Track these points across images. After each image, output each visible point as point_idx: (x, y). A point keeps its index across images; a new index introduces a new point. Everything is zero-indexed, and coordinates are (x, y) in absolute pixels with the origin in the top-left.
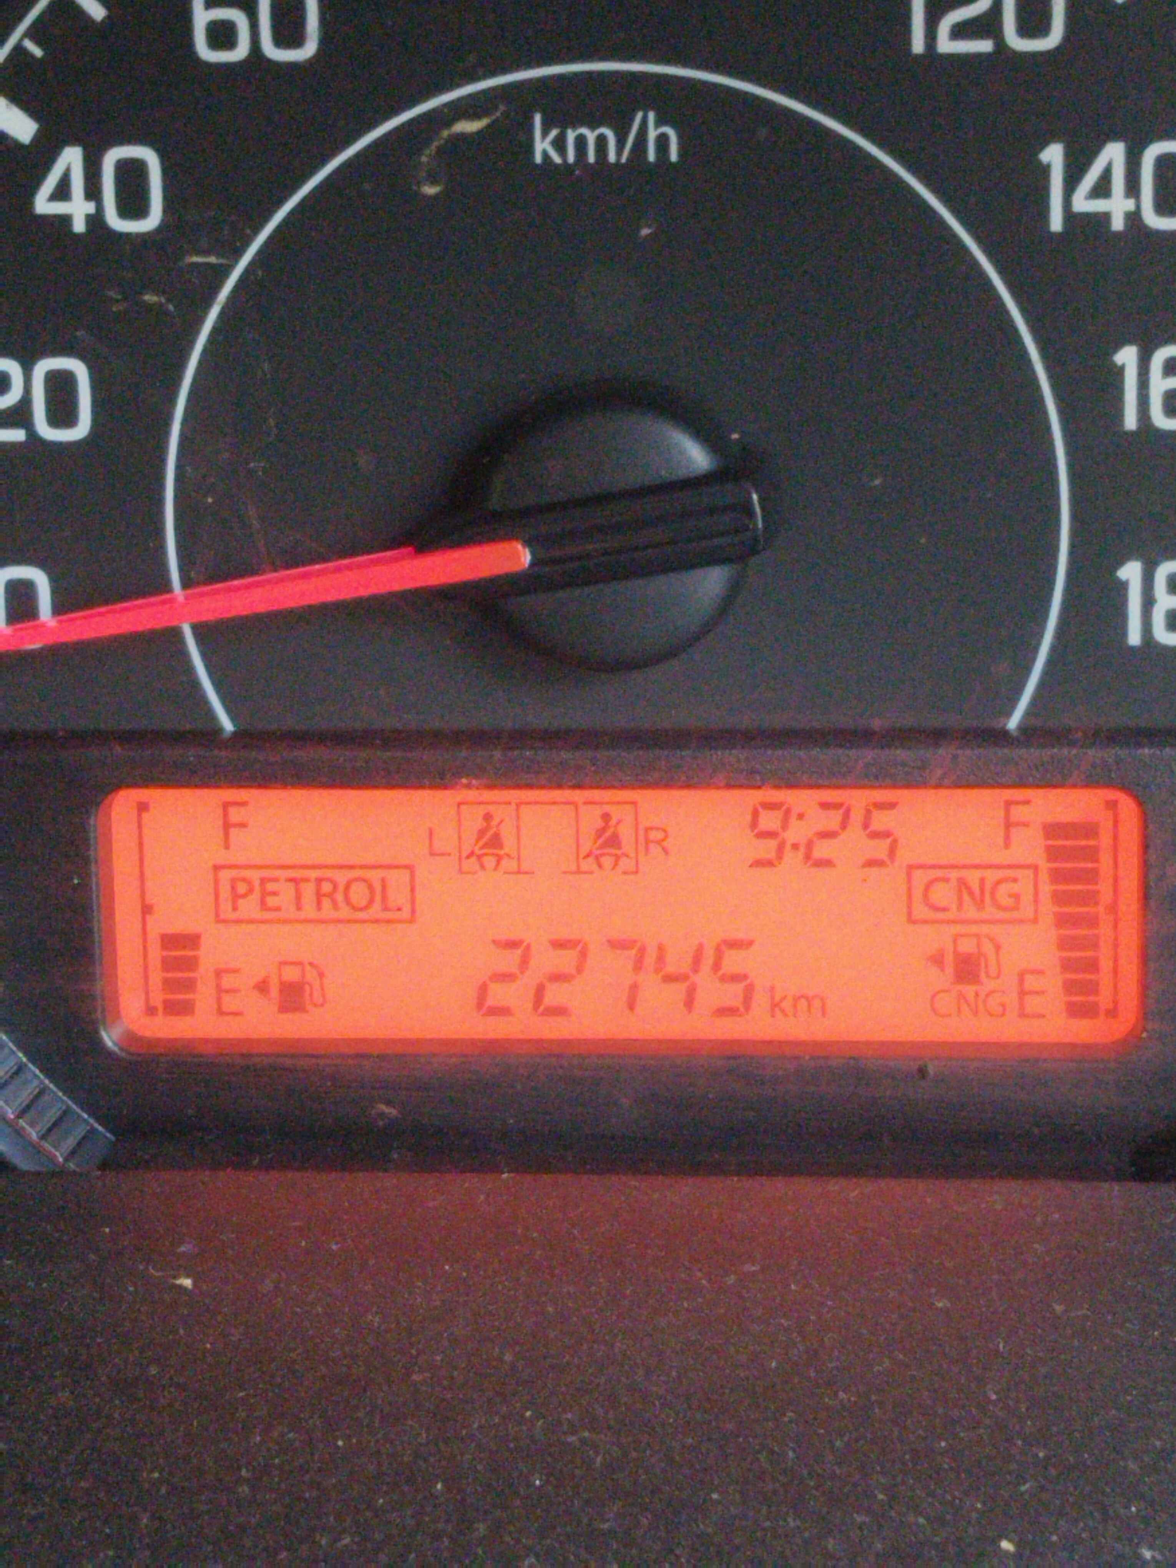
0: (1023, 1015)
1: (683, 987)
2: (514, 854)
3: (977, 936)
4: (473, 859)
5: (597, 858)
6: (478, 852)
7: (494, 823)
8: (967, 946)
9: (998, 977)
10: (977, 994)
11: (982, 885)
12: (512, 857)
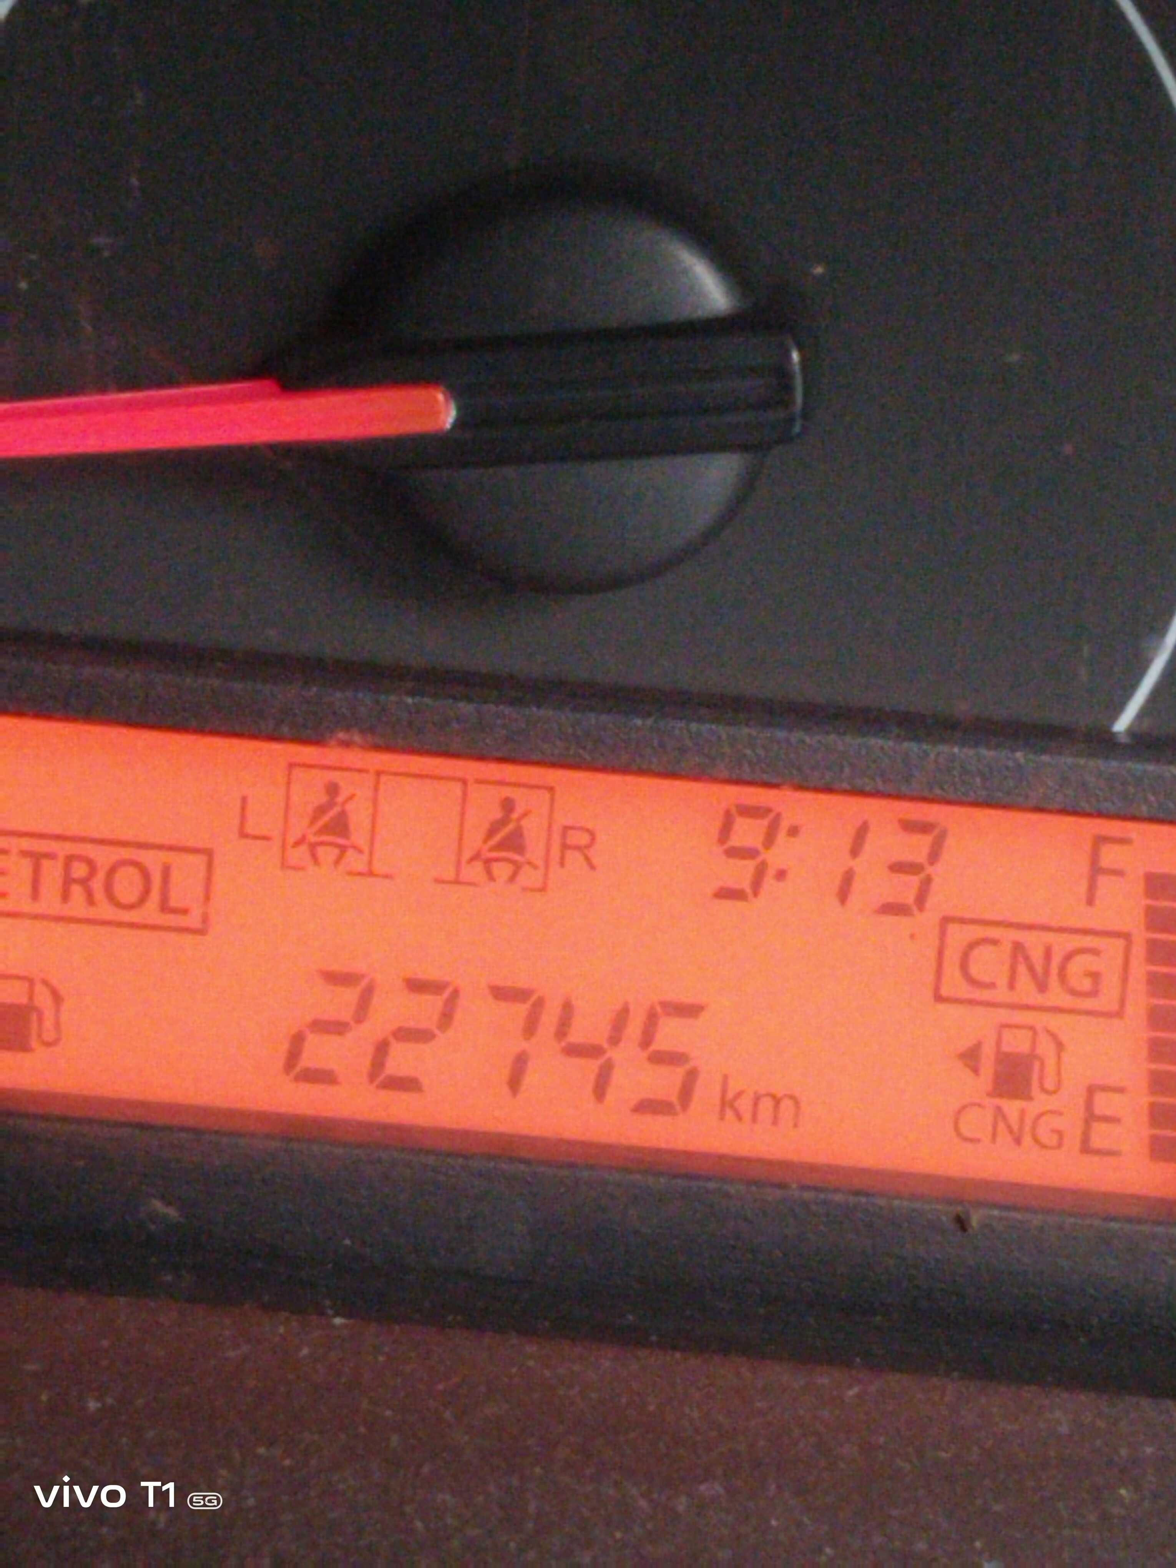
0: (1086, 1149)
1: (592, 1066)
2: (364, 845)
3: (1032, 1028)
4: (304, 848)
5: (488, 862)
6: (313, 839)
7: (340, 799)
8: (1016, 1043)
9: (1055, 1091)
10: (1023, 1113)
11: (1048, 954)
12: (361, 851)
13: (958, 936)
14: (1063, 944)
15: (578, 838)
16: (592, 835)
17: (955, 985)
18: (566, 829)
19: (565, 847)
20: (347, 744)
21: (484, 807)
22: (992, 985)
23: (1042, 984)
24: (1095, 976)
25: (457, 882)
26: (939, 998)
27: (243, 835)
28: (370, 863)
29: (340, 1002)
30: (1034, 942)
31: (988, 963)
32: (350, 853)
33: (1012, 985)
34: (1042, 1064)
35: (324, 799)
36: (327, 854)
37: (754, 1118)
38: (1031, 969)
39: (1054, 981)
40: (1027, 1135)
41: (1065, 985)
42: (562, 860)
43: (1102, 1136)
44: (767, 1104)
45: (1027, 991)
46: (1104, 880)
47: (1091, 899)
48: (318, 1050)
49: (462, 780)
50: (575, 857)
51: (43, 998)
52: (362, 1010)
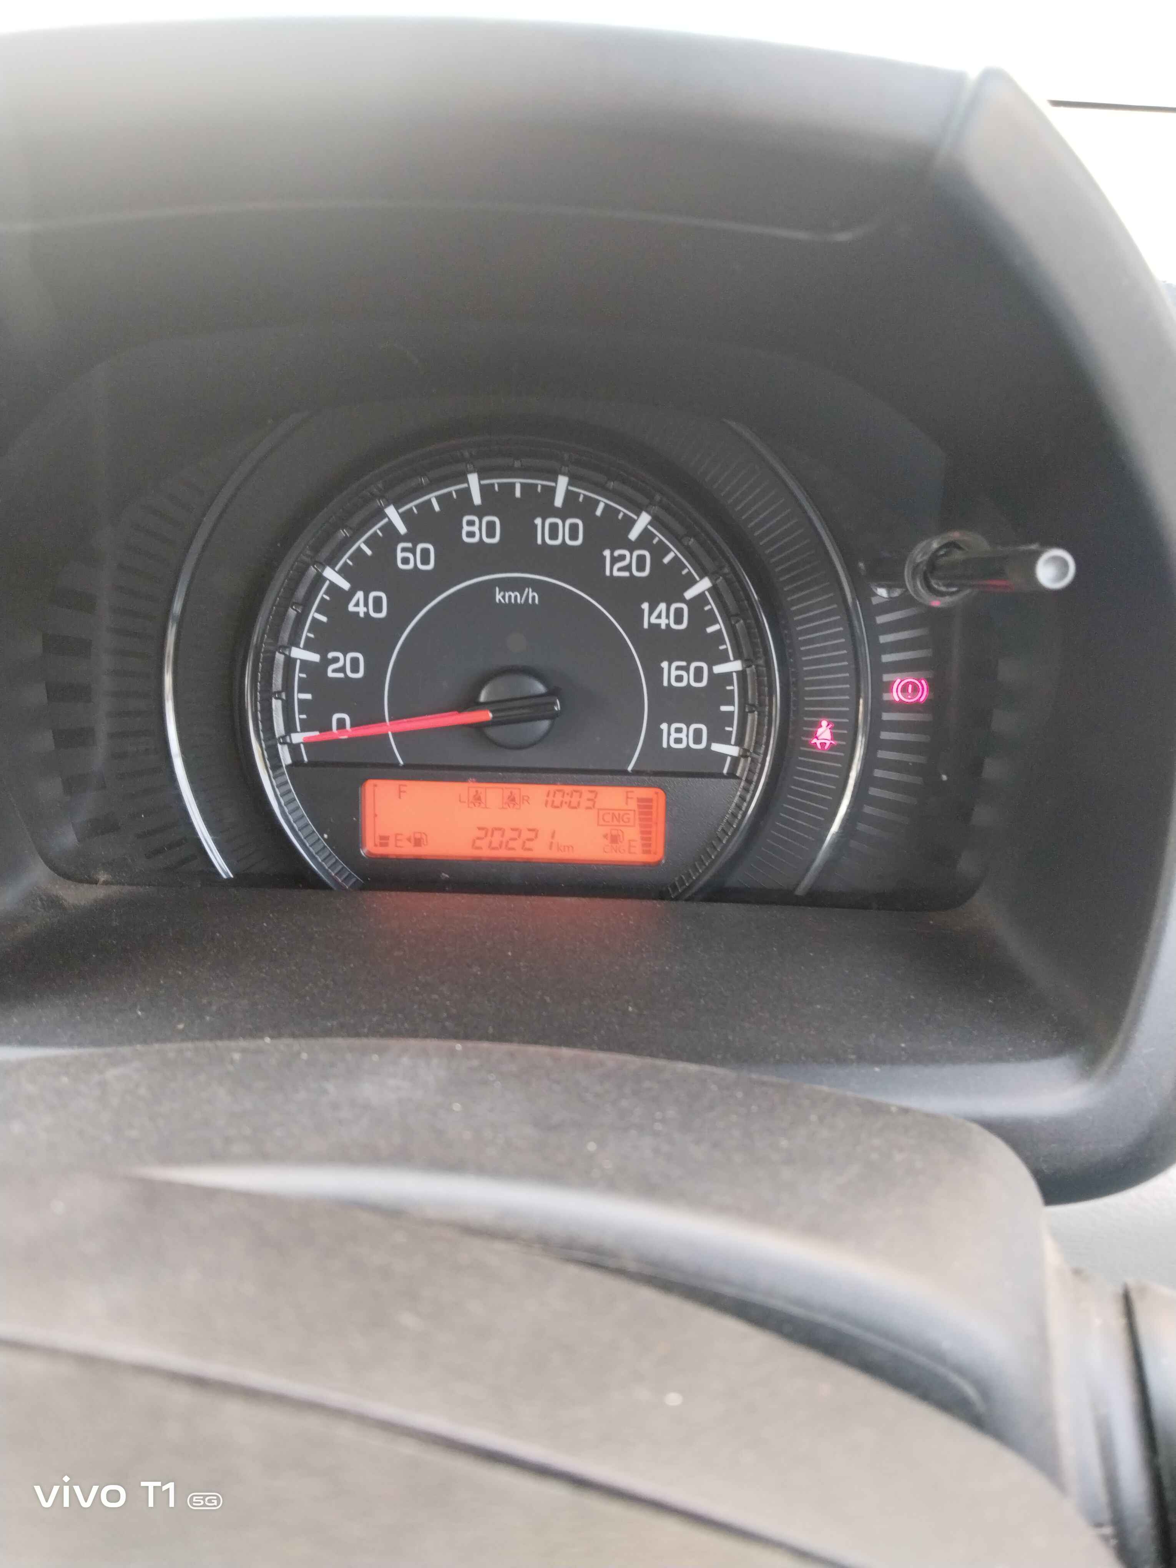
13: (601, 813)
15: (526, 798)
16: (529, 798)
17: (601, 822)
18: (523, 796)
19: (523, 799)
21: (507, 793)
22: (609, 822)
23: (618, 821)
24: (628, 819)
25: (503, 808)
26: (598, 825)
27: (461, 802)
28: (485, 805)
29: (481, 834)
30: (616, 813)
31: (608, 818)
32: (481, 804)
33: (613, 821)
34: (620, 837)
35: (475, 793)
36: (477, 804)
37: (564, 851)
38: (616, 818)
39: (621, 820)
40: (618, 851)
41: (623, 820)
42: (523, 803)
43: (633, 850)
44: (566, 849)
45: (616, 823)
46: (629, 800)
47: (627, 804)
48: (478, 843)
49: (502, 789)
50: (525, 802)
51: (424, 837)
52: (486, 835)
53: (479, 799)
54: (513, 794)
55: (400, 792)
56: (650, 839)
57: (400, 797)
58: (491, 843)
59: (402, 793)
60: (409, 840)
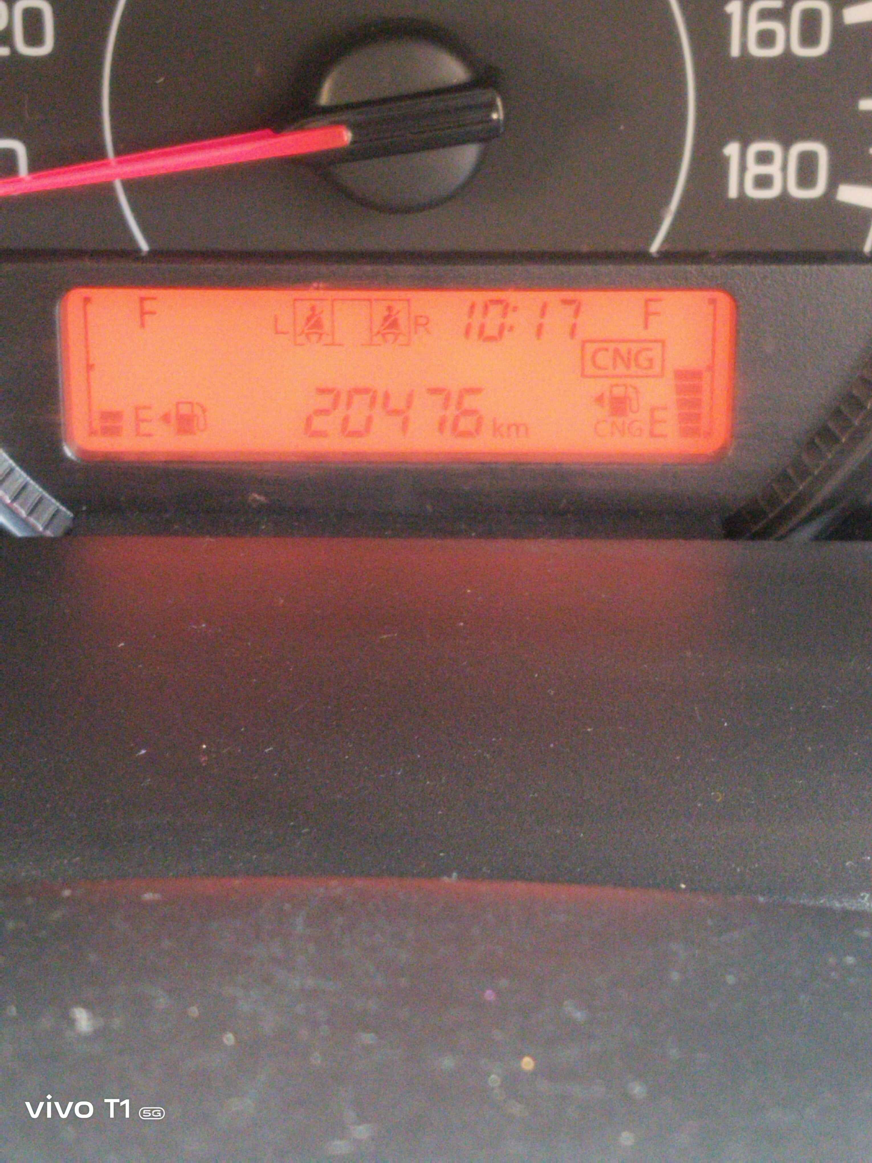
0: (652, 434)
1: (437, 418)
2: (330, 332)
3: (625, 386)
4: (304, 335)
5: (384, 335)
6: (306, 331)
7: (317, 312)
8: (619, 391)
9: (637, 411)
10: (624, 423)
11: (629, 353)
12: (328, 335)
13: (590, 348)
14: (635, 347)
15: (422, 321)
16: (428, 318)
17: (590, 370)
18: (416, 317)
19: (417, 324)
20: (317, 289)
21: (380, 311)
22: (606, 369)
23: (628, 367)
24: (651, 360)
25: (371, 344)
26: (583, 375)
27: (277, 332)
28: (333, 338)
29: (326, 401)
30: (623, 348)
31: (604, 359)
32: (324, 337)
33: (615, 367)
34: (630, 400)
35: (310, 313)
36: (314, 338)
37: (509, 436)
38: (623, 359)
39: (633, 363)
40: (627, 431)
41: (638, 365)
42: (416, 332)
43: (659, 429)
44: (513, 429)
45: (621, 369)
46: (651, 318)
47: (646, 327)
48: (318, 423)
49: (369, 300)
50: (421, 329)
51: (198, 411)
52: (335, 404)
53: (318, 325)
54: (394, 312)
55: (143, 313)
56: (697, 404)
57: (143, 325)
58: (346, 419)
59: (147, 317)
60: (166, 418)
